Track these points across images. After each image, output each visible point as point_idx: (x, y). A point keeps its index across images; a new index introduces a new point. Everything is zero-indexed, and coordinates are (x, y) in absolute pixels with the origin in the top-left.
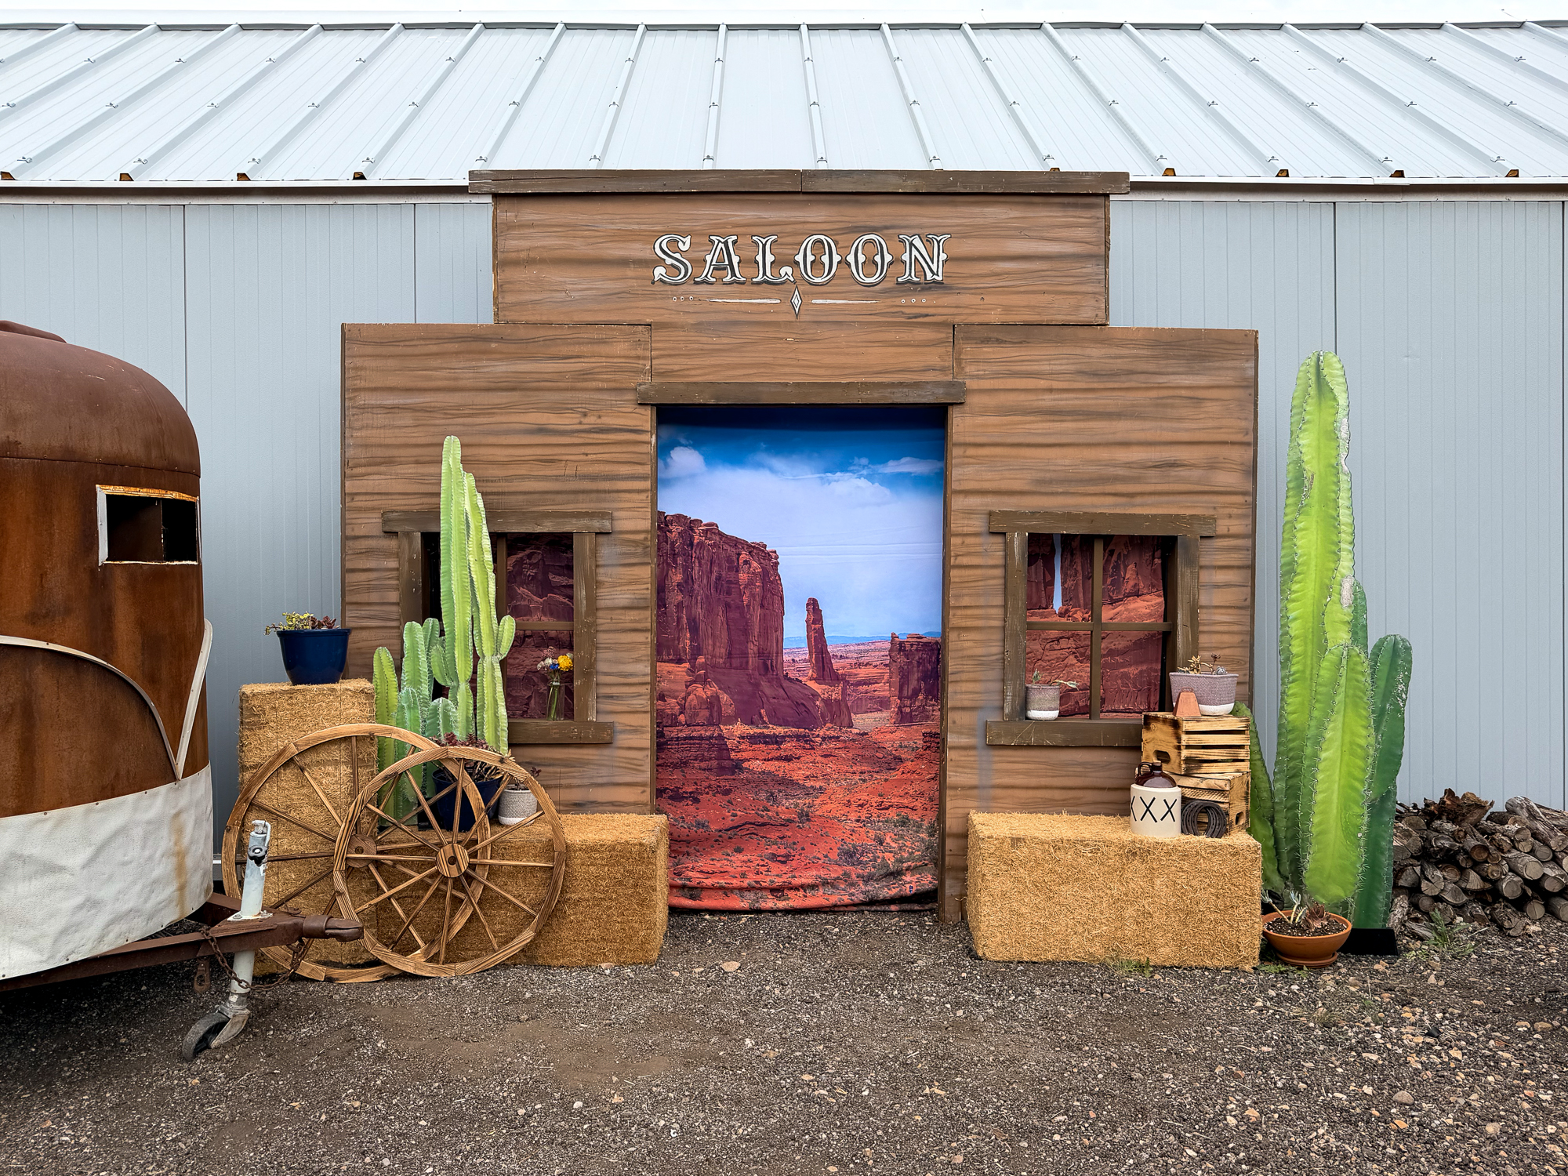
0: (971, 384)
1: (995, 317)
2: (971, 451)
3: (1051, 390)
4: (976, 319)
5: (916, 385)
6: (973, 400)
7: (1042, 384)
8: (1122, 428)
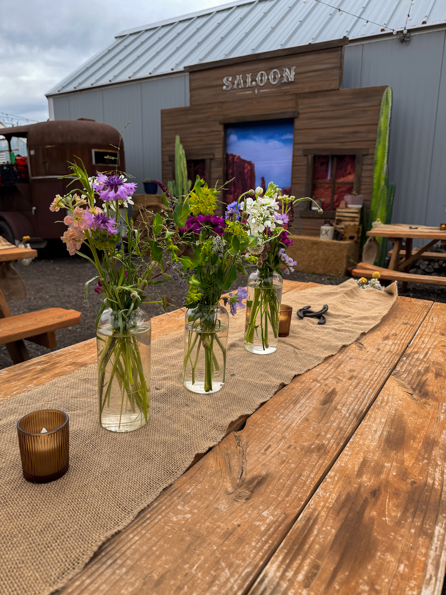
0: (300, 111)
1: (307, 90)
2: (300, 131)
3: (322, 111)
4: (302, 91)
5: (285, 113)
6: (301, 116)
7: (320, 109)
8: (342, 122)
